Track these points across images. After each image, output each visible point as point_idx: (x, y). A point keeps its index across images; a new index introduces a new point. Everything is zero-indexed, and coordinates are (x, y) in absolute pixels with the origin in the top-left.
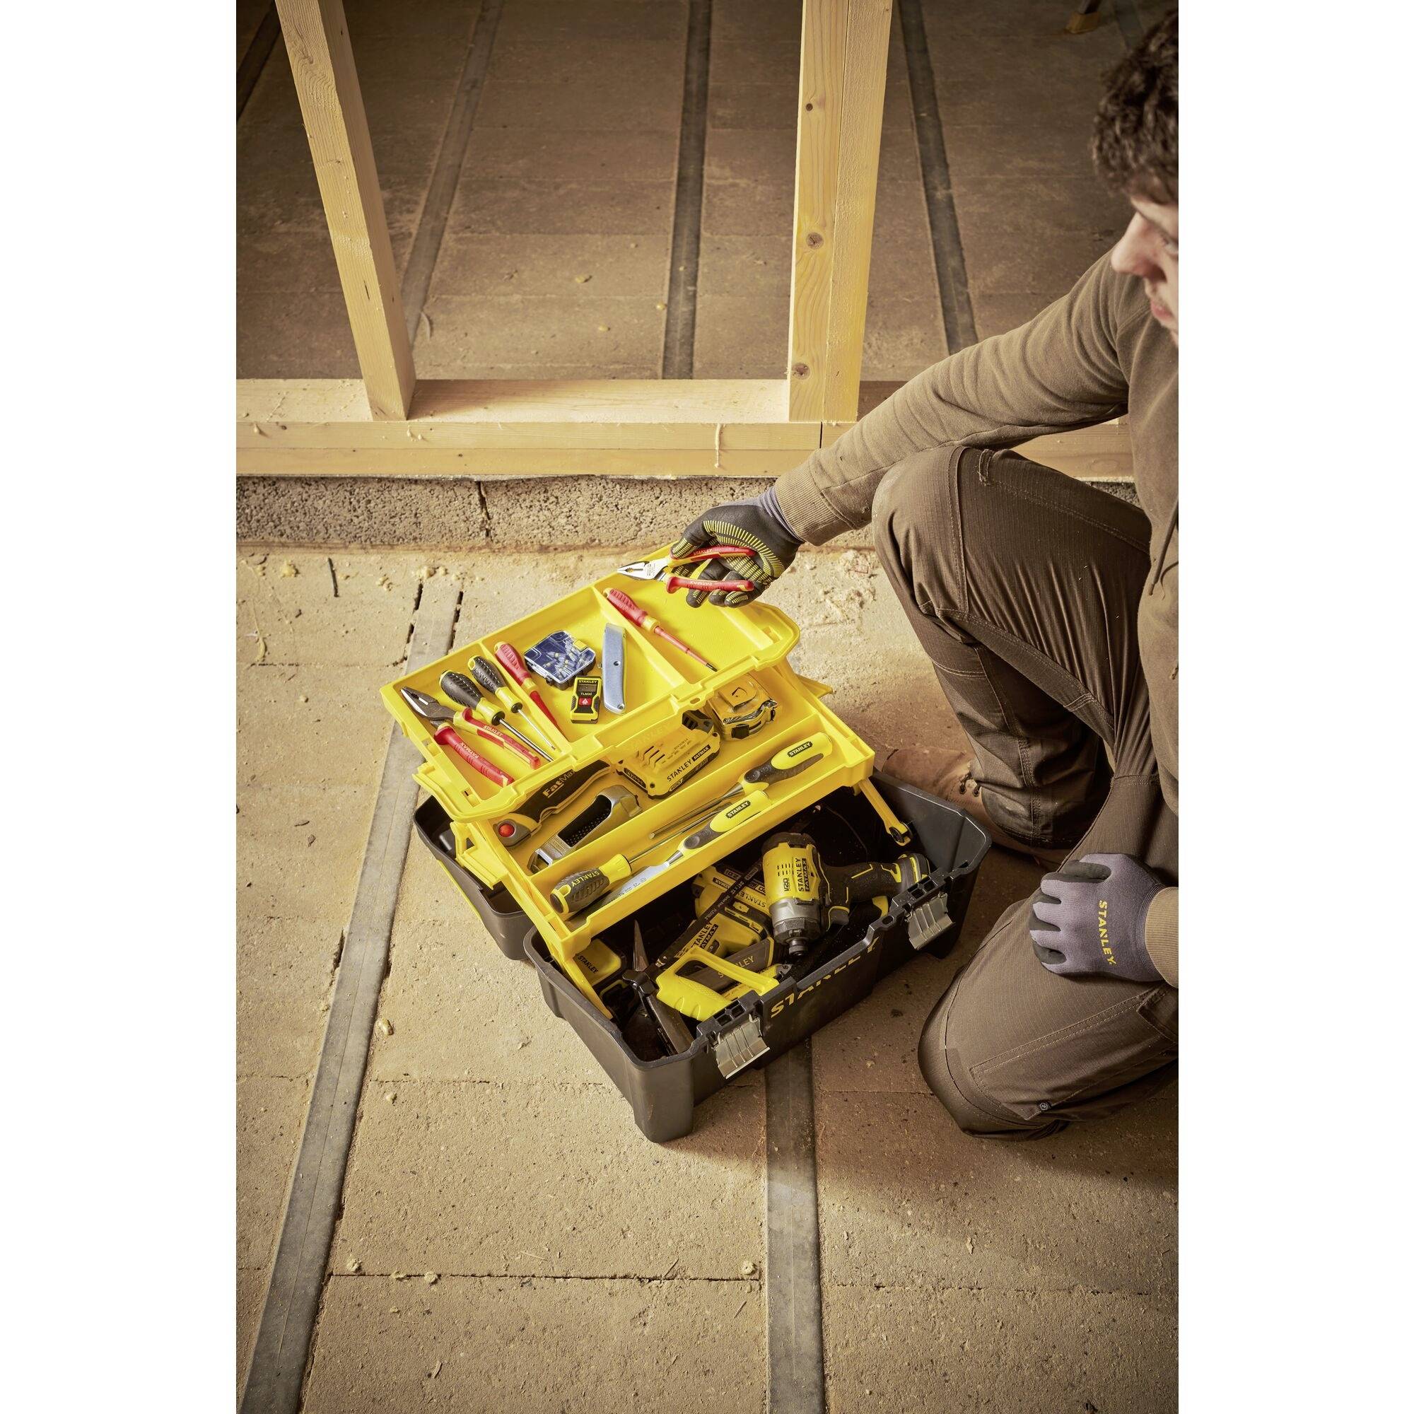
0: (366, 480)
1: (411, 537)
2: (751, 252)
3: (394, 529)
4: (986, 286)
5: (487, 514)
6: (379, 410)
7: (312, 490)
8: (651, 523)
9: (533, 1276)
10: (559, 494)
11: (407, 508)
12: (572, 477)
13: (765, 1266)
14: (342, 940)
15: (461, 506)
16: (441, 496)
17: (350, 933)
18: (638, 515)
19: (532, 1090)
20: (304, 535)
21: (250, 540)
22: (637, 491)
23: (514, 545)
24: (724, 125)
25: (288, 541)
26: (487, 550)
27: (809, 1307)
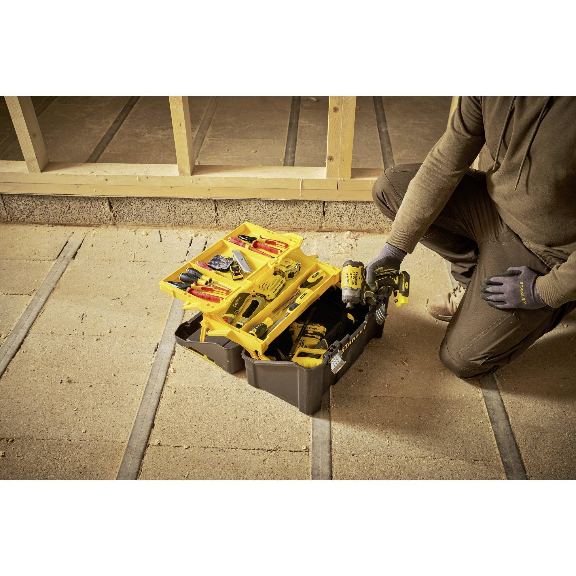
0: (175, 199)
1: (189, 223)
2: (315, 145)
3: (183, 219)
4: (399, 156)
5: (217, 214)
6: (181, 172)
7: (155, 203)
8: (276, 218)
9: (224, 448)
10: (243, 206)
11: (188, 211)
12: (248, 199)
13: (311, 447)
14: (158, 344)
15: (208, 210)
16: (201, 206)
17: (161, 342)
18: (272, 215)
19: (226, 391)
20: (151, 221)
21: (131, 223)
22: (271, 205)
23: (226, 226)
24: (307, 109)
25: (145, 223)
26: (216, 229)
27: (327, 460)
